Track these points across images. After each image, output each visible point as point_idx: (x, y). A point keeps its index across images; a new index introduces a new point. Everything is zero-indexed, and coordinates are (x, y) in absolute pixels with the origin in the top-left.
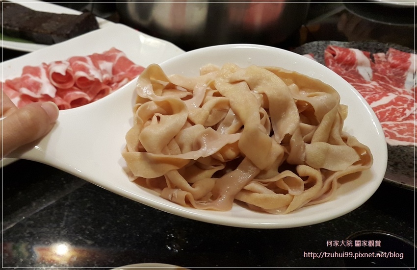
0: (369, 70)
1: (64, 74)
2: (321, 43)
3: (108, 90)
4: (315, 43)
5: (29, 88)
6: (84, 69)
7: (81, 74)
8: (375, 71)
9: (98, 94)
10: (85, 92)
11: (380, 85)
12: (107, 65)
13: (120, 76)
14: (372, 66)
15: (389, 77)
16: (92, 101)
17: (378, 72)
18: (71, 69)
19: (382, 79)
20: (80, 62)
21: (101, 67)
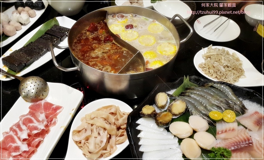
6: (34, 128)
12: (42, 116)
18: (29, 132)
20: (31, 125)
21: (40, 119)
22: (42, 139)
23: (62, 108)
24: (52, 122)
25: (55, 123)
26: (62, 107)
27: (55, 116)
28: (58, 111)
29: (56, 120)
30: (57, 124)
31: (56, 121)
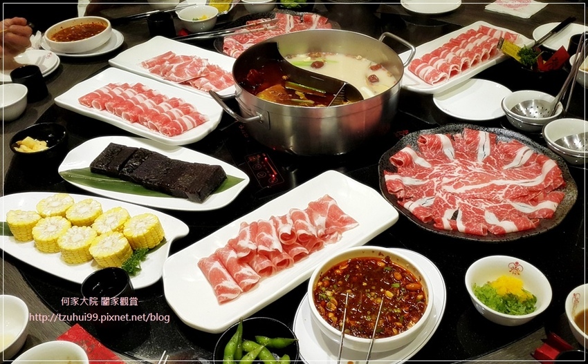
0: (452, 149)
1: (290, 233)
2: (414, 134)
3: (322, 243)
4: (410, 135)
5: (264, 244)
6: (303, 227)
7: (301, 232)
8: (456, 149)
9: (315, 246)
10: (304, 247)
11: (461, 162)
12: (321, 220)
13: (332, 229)
14: (453, 145)
15: (466, 153)
16: (310, 253)
17: (458, 150)
18: (294, 228)
19: (462, 156)
20: (300, 221)
21: (317, 223)
22: (307, 252)
23: (357, 224)
24: (332, 236)
25: (335, 240)
26: (356, 222)
27: (341, 231)
28: (348, 226)
29: (339, 235)
30: (337, 243)
31: (338, 239)
